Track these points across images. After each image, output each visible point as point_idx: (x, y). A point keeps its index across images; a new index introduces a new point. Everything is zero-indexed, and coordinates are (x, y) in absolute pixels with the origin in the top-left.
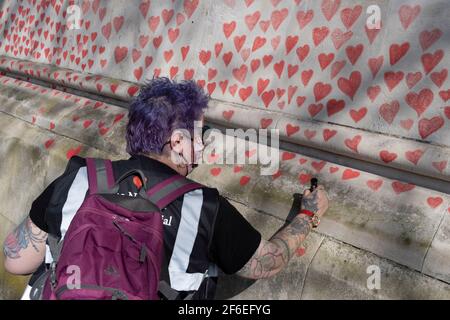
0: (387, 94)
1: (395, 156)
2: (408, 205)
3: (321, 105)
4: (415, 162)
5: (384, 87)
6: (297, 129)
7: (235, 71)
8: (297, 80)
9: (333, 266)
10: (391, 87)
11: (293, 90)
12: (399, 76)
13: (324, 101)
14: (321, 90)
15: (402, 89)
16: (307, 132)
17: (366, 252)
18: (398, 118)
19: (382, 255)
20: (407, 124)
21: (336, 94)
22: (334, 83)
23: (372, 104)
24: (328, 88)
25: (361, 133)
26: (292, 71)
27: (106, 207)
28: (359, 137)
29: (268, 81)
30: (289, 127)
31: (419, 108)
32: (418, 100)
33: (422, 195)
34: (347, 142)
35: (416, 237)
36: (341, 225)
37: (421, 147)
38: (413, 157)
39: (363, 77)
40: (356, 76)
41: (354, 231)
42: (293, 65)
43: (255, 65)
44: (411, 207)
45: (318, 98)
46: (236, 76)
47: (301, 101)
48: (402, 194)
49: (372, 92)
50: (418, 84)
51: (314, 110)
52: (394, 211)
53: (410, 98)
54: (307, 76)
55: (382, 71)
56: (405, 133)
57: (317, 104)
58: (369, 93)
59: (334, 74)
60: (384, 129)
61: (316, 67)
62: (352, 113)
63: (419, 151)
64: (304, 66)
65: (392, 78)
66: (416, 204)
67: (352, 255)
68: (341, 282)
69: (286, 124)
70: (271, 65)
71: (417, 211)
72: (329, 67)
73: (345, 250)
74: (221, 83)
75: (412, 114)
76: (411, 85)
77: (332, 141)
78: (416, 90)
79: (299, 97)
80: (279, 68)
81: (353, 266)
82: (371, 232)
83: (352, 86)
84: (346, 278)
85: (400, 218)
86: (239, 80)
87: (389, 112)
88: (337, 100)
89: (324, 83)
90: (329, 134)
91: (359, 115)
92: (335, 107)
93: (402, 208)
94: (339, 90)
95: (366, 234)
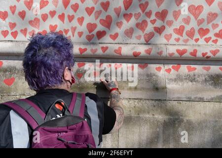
0: (127, 25)
1: (140, 53)
2: (149, 73)
3: (93, 35)
4: (149, 54)
5: (124, 21)
6: (85, 50)
7: (31, 22)
8: (75, 23)
9: (130, 111)
10: (128, 21)
11: (74, 29)
12: (131, 15)
13: (95, 32)
14: (91, 27)
15: (133, 21)
16: (92, 50)
17: (141, 99)
18: (134, 35)
19: (148, 98)
20: (139, 37)
21: (100, 28)
22: (97, 22)
23: (120, 31)
24: (95, 26)
25: (121, 45)
26: (71, 18)
27: (50, 132)
28: (120, 48)
29: (56, 26)
30: (80, 49)
31: (143, 29)
32: (141, 26)
33: (153, 67)
34: (115, 51)
35: (159, 86)
36: (126, 91)
37: (150, 47)
38: (148, 52)
39: (113, 18)
40: (109, 17)
41: (133, 92)
42: (71, 15)
43: (45, 17)
44: (151, 73)
45: (90, 31)
46: (32, 25)
47: (80, 34)
48: (145, 69)
49: (119, 24)
50: (140, 18)
51: (90, 38)
52: (145, 77)
53: (137, 25)
54: (81, 20)
55: (121, 14)
56: (138, 41)
57: (90, 34)
58: (117, 25)
59: (97, 18)
60: (128, 42)
61: (85, 15)
62: (111, 36)
63: (150, 49)
64: (78, 15)
65: (127, 16)
66: (152, 72)
67: (136, 103)
68: (137, 117)
69: (78, 48)
70: (56, 16)
71: (154, 75)
72: (93, 14)
73: (131, 102)
74: (21, 31)
75: (140, 33)
76: (137, 19)
77: (107, 52)
78: (140, 21)
79: (79, 32)
80: (62, 17)
81: (139, 108)
82: (140, 90)
83: (108, 22)
84: (138, 114)
85: (149, 80)
86: (35, 27)
87: (129, 33)
88: (102, 31)
89: (92, 23)
90: (104, 49)
91: (115, 37)
92: (101, 34)
93: (148, 75)
94: (101, 25)
95: (139, 92)
